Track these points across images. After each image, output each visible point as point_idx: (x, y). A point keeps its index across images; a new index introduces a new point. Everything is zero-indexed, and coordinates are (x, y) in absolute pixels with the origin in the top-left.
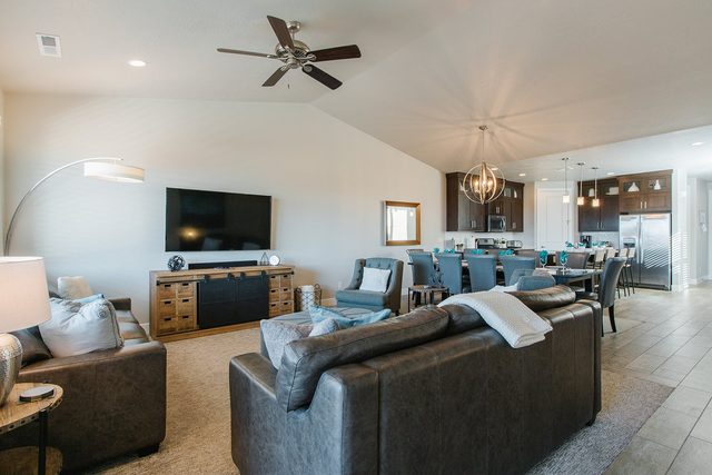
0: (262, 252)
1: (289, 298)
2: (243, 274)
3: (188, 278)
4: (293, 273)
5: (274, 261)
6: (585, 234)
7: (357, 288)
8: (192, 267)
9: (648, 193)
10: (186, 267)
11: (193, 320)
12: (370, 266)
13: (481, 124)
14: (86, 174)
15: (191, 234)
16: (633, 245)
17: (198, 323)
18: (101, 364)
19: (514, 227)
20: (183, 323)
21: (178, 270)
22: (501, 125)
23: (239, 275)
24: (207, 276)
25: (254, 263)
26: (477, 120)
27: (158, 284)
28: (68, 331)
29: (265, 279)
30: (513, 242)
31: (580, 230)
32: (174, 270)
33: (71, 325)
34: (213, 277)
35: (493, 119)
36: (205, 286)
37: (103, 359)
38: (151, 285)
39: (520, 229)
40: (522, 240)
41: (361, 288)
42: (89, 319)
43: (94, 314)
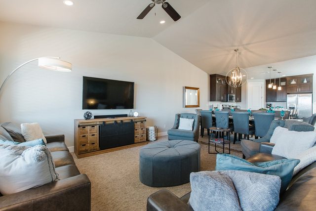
0: (130, 110)
1: (143, 133)
2: (122, 121)
3: (95, 123)
4: (145, 121)
5: (136, 114)
6: (269, 103)
7: (177, 128)
8: (96, 117)
9: (301, 84)
10: (93, 117)
11: (97, 145)
12: (182, 117)
13: (236, 48)
14: (39, 65)
15: (92, 102)
16: (293, 108)
17: (99, 146)
18: (38, 202)
19: (238, 100)
20: (92, 147)
21: (89, 119)
22: (246, 49)
23: (120, 122)
24: (104, 122)
25: (126, 116)
26: (235, 46)
27: (79, 126)
28: (10, 173)
29: (132, 123)
30: (236, 107)
31: (266, 101)
32: (87, 119)
33: (13, 167)
34: (107, 123)
35: (243, 45)
36: (103, 128)
37: (40, 196)
38: (75, 127)
39: (240, 101)
40: (241, 106)
41: (179, 128)
42: (28, 162)
43: (32, 159)
